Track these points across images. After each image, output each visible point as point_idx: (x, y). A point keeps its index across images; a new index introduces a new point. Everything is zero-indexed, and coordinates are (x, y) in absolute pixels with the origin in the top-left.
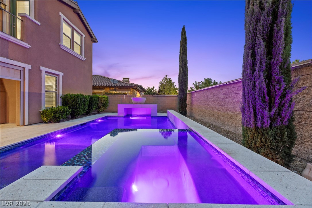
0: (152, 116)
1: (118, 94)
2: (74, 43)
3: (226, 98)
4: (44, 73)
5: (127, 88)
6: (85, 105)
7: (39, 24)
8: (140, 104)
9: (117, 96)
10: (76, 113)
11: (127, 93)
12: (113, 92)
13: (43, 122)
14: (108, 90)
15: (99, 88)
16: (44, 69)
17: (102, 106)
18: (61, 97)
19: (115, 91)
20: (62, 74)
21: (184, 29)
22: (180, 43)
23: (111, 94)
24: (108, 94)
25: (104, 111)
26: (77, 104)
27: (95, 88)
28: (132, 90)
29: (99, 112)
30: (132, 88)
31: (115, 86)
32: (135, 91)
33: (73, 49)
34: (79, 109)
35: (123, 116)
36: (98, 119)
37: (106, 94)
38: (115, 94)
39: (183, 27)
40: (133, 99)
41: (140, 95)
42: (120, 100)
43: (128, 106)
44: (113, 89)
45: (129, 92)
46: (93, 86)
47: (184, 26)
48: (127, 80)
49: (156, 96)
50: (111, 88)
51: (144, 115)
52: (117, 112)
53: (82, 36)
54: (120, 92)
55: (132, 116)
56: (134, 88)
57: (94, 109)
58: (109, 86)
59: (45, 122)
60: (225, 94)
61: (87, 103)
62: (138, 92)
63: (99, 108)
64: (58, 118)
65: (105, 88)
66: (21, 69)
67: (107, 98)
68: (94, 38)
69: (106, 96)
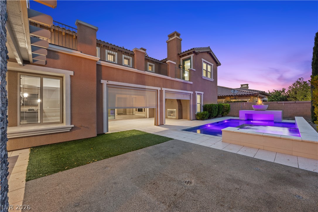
0: (274, 121)
1: (238, 102)
2: (208, 72)
4: (196, 94)
5: (247, 96)
6: (216, 111)
7: (195, 70)
8: (262, 110)
9: (237, 103)
10: (212, 116)
11: (246, 100)
12: (234, 100)
13: (197, 119)
14: (228, 99)
15: (221, 97)
16: (196, 92)
17: (226, 111)
18: (203, 107)
19: (235, 99)
20: (202, 93)
23: (231, 102)
24: (229, 102)
25: (227, 116)
26: (212, 110)
27: (219, 97)
28: (252, 97)
29: (222, 116)
30: (253, 96)
31: (235, 95)
32: (255, 99)
33: (207, 77)
34: (213, 113)
35: (244, 120)
36: (225, 120)
37: (228, 102)
38: (235, 102)
40: (254, 107)
41: (261, 102)
42: (240, 107)
43: (249, 111)
44: (233, 97)
45: (249, 99)
46: (218, 96)
48: (246, 86)
49: (282, 103)
50: (231, 97)
51: (265, 120)
52: (239, 117)
53: (211, 65)
54: (240, 100)
55: (252, 120)
56: (254, 96)
57: (220, 113)
58: (229, 95)
59: (198, 120)
61: (217, 110)
62: (259, 98)
63: (223, 113)
64: (204, 118)
65: (225, 97)
66: (190, 94)
67: (229, 106)
68: (219, 63)
69: (228, 104)
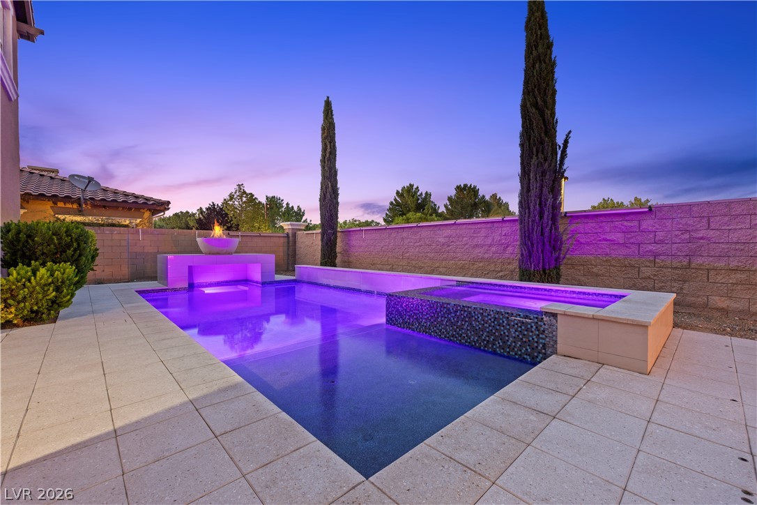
3: (452, 242)
5: (130, 209)
9: (112, 231)
11: (127, 222)
14: (44, 211)
19: (81, 215)
21: (328, 104)
22: (320, 132)
28: (147, 214)
30: (150, 210)
35: (184, 289)
39: (326, 99)
44: (69, 206)
45: (138, 221)
47: (328, 97)
49: (238, 236)
50: (60, 204)
54: (101, 219)
56: (154, 211)
60: (449, 237)
